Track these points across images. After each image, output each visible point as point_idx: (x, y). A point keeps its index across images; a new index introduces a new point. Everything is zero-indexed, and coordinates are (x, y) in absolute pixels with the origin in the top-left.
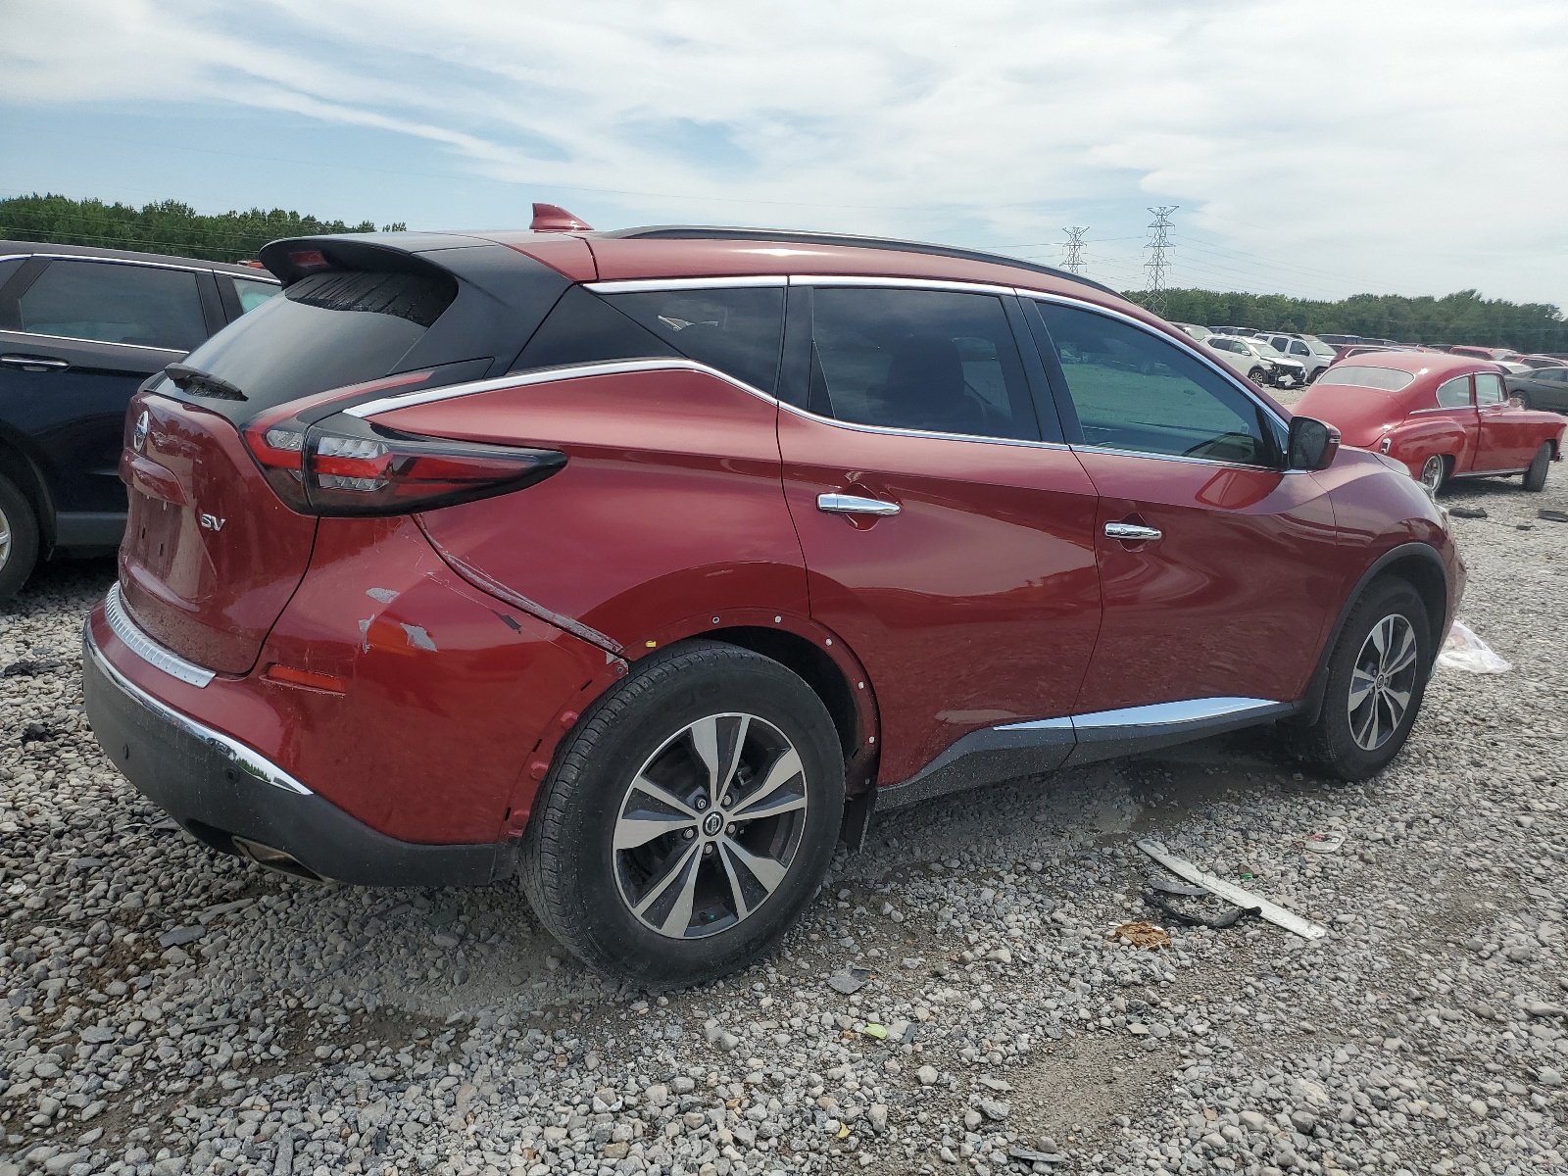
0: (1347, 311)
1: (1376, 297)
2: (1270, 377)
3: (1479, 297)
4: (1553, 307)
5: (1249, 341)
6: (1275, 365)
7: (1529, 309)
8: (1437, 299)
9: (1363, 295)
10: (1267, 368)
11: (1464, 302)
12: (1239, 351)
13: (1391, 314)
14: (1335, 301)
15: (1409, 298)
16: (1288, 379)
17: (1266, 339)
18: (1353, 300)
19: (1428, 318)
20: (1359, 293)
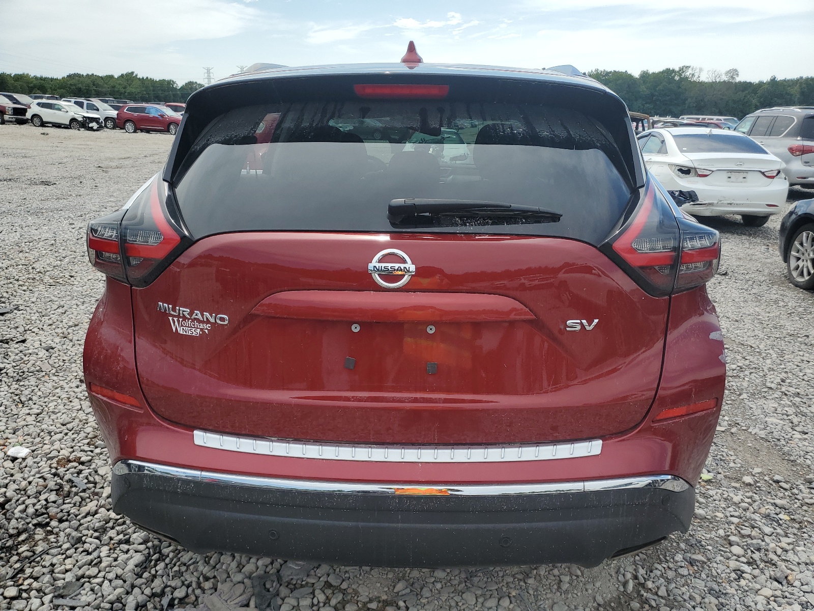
0: (69, 83)
1: (83, 75)
2: (83, 124)
3: (136, 75)
4: (173, 81)
5: (62, 103)
6: (84, 117)
7: (162, 82)
8: (116, 77)
9: (75, 74)
10: (80, 119)
11: (129, 78)
12: (60, 110)
13: (94, 85)
14: (60, 77)
15: (101, 76)
16: (94, 125)
17: (70, 101)
18: (69, 76)
19: (114, 87)
20: (72, 72)
